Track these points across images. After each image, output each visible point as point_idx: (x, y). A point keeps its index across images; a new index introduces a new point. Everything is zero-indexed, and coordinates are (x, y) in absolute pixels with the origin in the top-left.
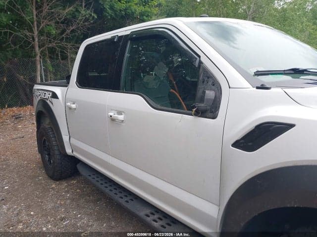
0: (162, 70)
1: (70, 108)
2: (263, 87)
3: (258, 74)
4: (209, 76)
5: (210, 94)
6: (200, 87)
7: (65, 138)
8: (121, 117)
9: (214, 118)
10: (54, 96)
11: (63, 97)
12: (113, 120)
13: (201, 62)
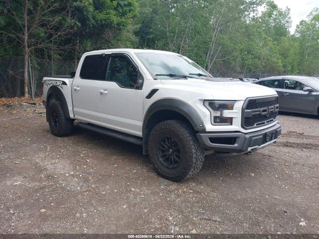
0: (124, 72)
1: (75, 90)
2: (155, 79)
3: (157, 75)
4: (141, 75)
5: (140, 81)
6: (138, 78)
7: (70, 108)
8: (106, 92)
9: (141, 89)
10: (64, 83)
11: (70, 84)
12: (101, 93)
13: (138, 70)
